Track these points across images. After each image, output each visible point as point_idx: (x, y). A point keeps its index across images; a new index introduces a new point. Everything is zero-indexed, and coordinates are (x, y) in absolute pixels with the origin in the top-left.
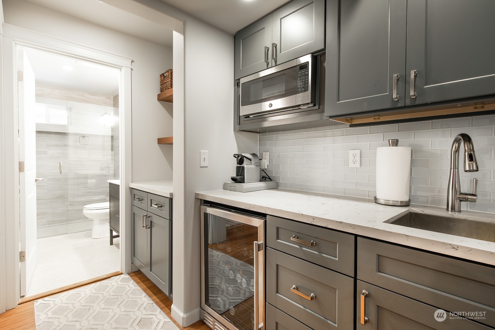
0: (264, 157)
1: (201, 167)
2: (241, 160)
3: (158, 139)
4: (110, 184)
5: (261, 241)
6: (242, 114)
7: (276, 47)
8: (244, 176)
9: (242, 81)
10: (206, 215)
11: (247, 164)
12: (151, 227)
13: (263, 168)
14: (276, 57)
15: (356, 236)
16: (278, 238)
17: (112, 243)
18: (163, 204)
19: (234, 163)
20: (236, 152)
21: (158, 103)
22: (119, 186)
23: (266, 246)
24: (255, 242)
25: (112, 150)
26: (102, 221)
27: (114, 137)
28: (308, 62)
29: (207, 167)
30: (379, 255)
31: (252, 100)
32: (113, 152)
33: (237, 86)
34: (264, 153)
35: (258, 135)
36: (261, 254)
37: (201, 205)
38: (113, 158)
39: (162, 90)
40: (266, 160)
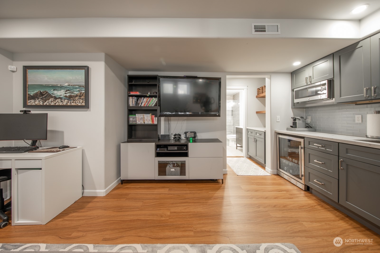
0: (308, 118)
1: (277, 122)
2: (295, 119)
3: (256, 112)
4: (236, 128)
5: (302, 146)
6: (295, 102)
7: (311, 77)
8: (296, 125)
9: (295, 90)
10: (279, 138)
11: (298, 121)
12: (256, 142)
13: (307, 122)
14: (311, 81)
15: (339, 143)
16: (309, 145)
17: (237, 149)
18: (261, 134)
19: (292, 120)
20: (293, 116)
21: (256, 99)
22: (242, 129)
23: (304, 148)
24: (300, 146)
25: (232, 116)
26: (232, 141)
27: (233, 111)
28: (326, 83)
29: (279, 122)
30: (347, 149)
31: (300, 97)
32: (233, 116)
33: (293, 92)
34: (308, 117)
35: (305, 109)
36: (303, 150)
37: (277, 134)
38: (233, 118)
39: (258, 94)
40: (309, 120)
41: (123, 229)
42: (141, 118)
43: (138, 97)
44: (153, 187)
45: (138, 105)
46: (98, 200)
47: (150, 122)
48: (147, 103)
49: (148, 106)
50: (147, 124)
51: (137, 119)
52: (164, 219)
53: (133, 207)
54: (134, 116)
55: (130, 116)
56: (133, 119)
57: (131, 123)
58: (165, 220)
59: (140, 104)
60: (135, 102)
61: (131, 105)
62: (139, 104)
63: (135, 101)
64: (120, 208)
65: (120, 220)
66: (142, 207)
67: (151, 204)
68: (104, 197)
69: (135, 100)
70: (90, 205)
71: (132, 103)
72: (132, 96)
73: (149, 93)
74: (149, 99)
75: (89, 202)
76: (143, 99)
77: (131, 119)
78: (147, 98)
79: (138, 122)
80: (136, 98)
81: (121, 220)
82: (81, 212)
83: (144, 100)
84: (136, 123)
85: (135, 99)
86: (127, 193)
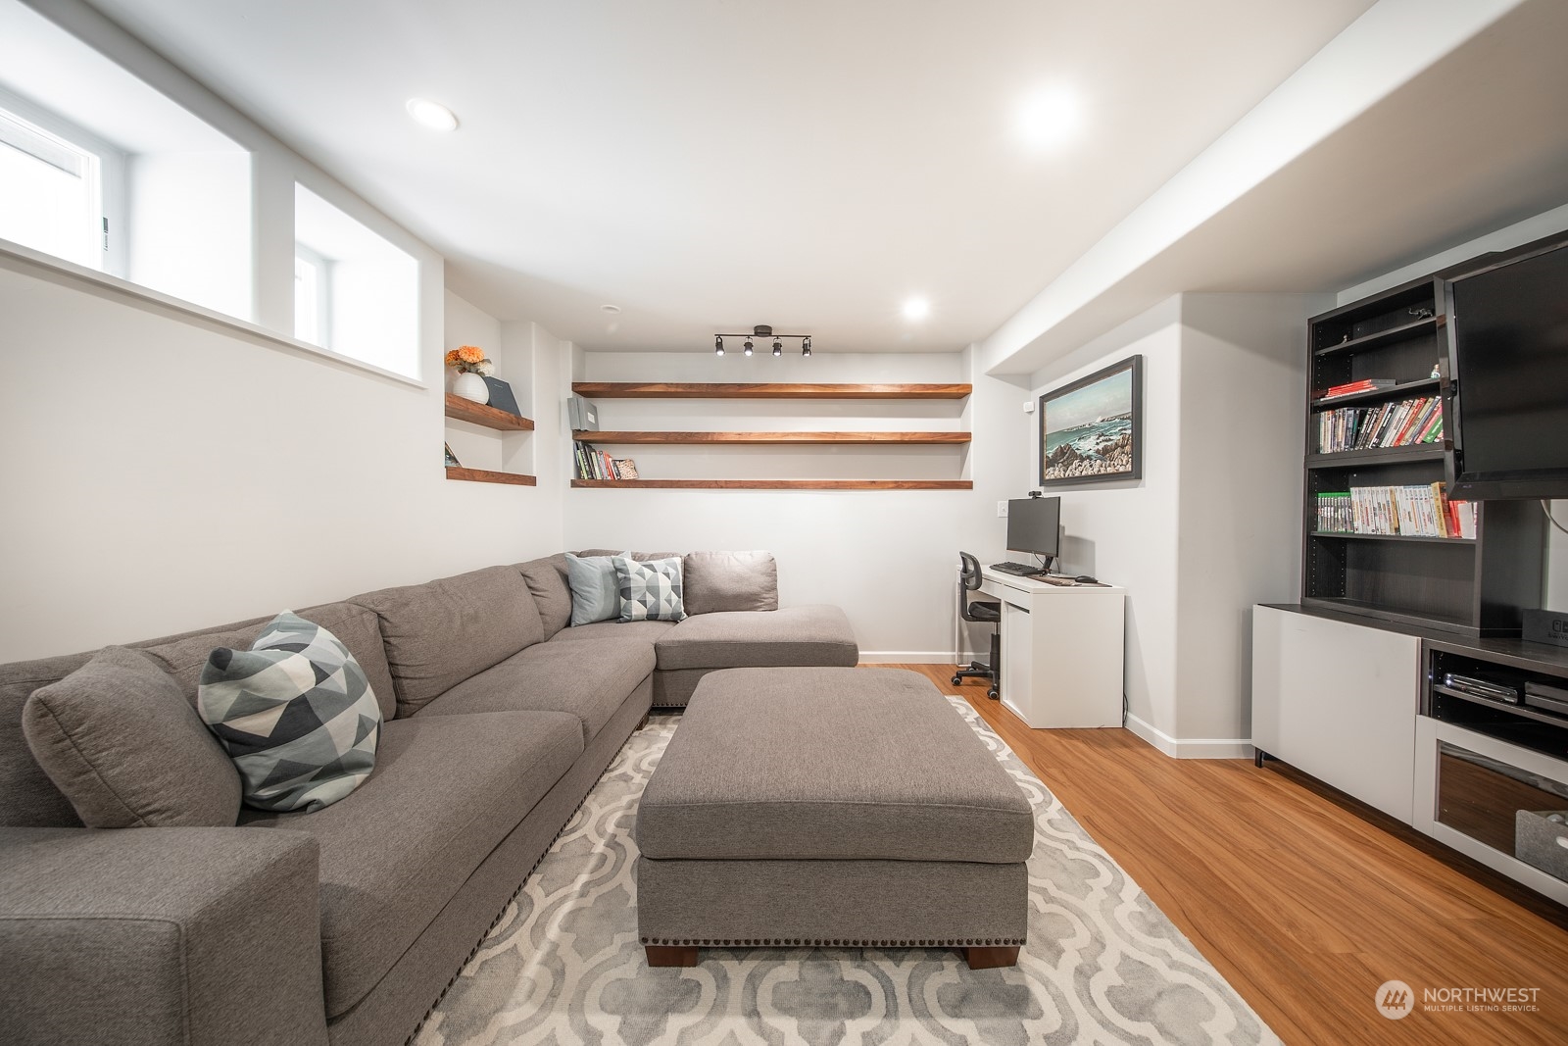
41: (1141, 839)
42: (1376, 506)
43: (1364, 404)
44: (1387, 854)
45: (1364, 445)
46: (1149, 755)
47: (1435, 530)
48: (1412, 428)
49: (1418, 442)
50: (1414, 537)
51: (1356, 509)
52: (1290, 934)
53: (1219, 831)
54: (1339, 498)
55: (1323, 498)
56: (1336, 511)
57: (1323, 528)
58: (1292, 941)
59: (1374, 440)
60: (1349, 434)
61: (1327, 447)
62: (1368, 436)
63: (1347, 428)
64: (1182, 806)
65: (1151, 822)
66: (1252, 854)
67: (1296, 874)
68: (1170, 758)
69: (1347, 424)
70: (1124, 752)
71: (1334, 435)
72: (1333, 406)
73: (1433, 368)
74: (1428, 404)
75: (1125, 745)
76: (1392, 411)
77: (1326, 512)
78: (1417, 401)
79: (1362, 528)
80: (1352, 412)
81: (1155, 825)
82: (1095, 751)
83: (1397, 417)
84: (1349, 530)
85: (1349, 416)
86: (1249, 795)
